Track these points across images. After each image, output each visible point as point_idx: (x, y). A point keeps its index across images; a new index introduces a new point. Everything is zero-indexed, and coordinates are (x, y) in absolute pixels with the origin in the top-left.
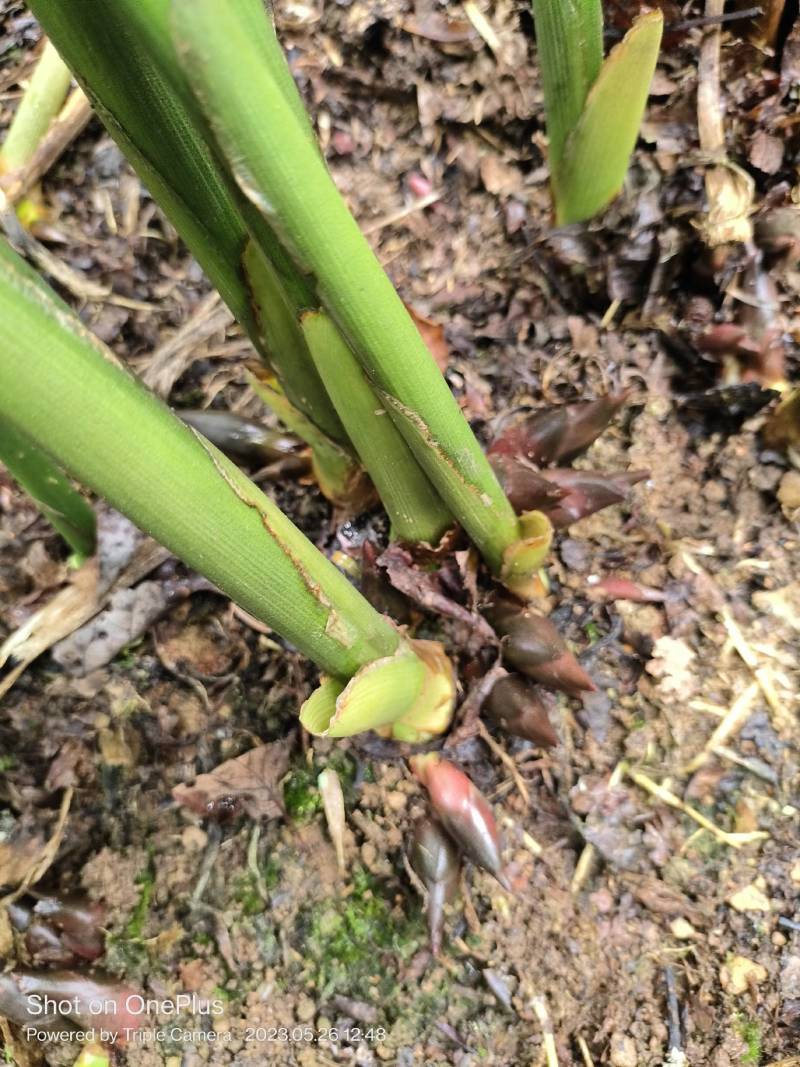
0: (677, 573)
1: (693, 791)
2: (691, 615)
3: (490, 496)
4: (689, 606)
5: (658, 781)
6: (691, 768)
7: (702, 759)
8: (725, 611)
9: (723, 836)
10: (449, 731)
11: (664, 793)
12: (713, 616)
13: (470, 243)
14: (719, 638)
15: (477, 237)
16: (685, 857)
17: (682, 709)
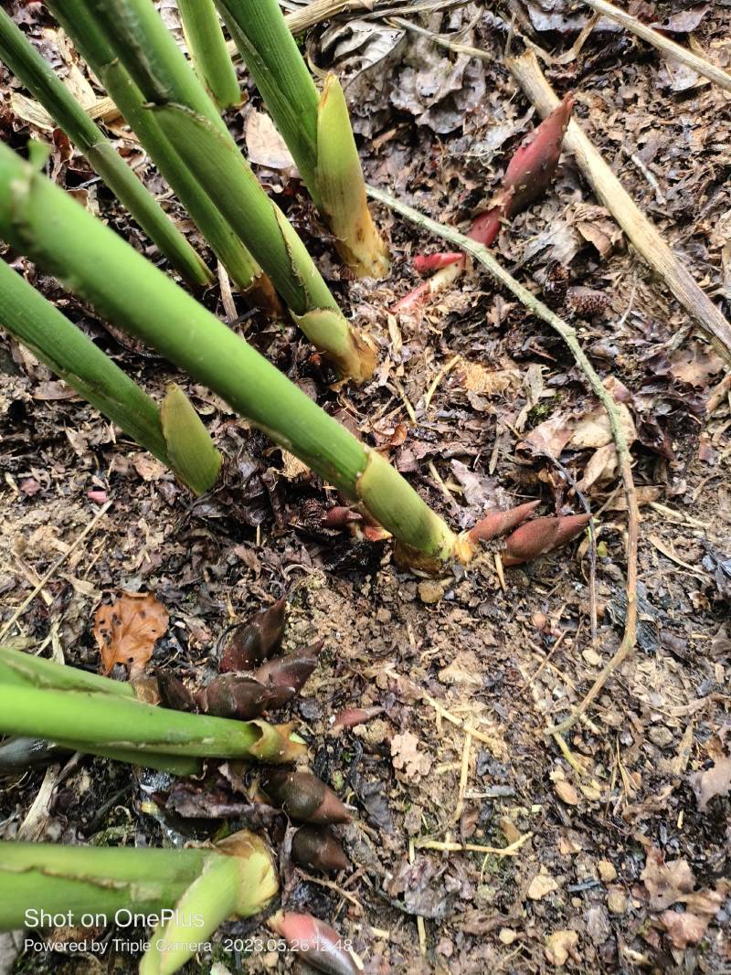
0: (384, 686)
1: (465, 834)
2: (407, 709)
3: (209, 737)
4: (402, 705)
5: (442, 838)
6: (457, 818)
7: (461, 807)
8: (426, 695)
9: (503, 852)
10: (281, 889)
11: (449, 845)
12: (420, 703)
13: (149, 522)
14: (431, 716)
15: (151, 515)
16: (484, 883)
17: (431, 778)
